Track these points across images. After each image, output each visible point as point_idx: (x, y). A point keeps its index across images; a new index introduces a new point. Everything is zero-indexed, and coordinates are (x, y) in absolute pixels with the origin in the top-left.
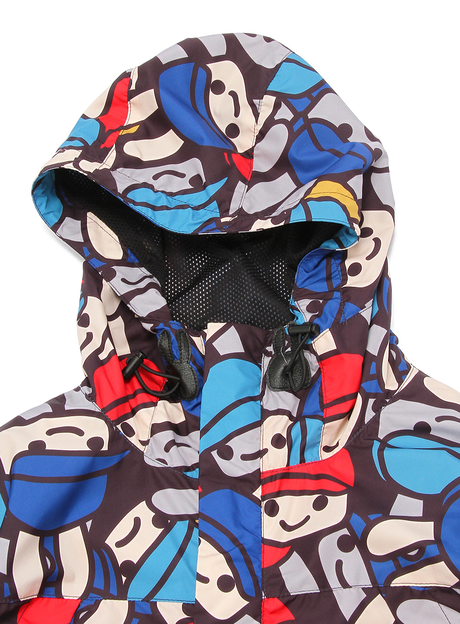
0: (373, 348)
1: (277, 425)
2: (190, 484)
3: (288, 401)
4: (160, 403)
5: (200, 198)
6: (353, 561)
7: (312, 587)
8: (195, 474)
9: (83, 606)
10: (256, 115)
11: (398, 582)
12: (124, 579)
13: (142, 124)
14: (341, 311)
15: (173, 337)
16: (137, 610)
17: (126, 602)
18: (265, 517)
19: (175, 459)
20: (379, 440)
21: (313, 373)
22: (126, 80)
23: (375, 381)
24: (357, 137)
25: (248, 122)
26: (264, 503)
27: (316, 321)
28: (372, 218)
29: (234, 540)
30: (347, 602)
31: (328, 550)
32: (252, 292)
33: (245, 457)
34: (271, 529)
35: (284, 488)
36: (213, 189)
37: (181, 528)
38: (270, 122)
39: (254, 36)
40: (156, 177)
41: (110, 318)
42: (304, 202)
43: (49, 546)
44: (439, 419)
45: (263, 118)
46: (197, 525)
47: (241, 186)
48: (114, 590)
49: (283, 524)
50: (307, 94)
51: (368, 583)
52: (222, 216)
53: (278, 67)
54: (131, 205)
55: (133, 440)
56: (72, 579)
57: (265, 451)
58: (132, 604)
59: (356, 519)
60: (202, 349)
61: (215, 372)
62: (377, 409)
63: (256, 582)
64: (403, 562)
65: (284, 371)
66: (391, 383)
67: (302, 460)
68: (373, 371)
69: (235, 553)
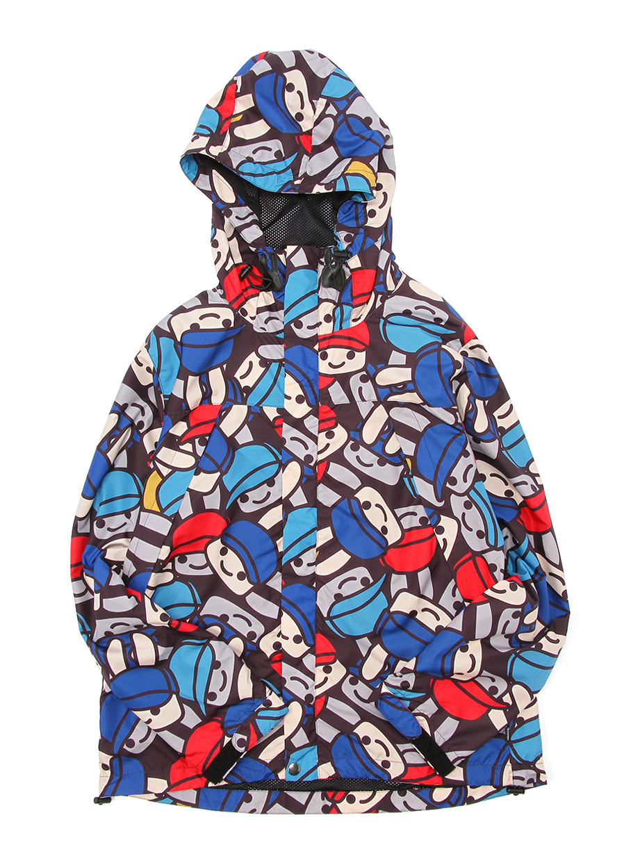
0: (382, 265)
1: (326, 308)
2: (279, 342)
3: (333, 293)
4: (261, 293)
5: (281, 166)
6: (368, 388)
7: (346, 401)
8: (281, 336)
9: (223, 408)
10: (314, 110)
11: (391, 399)
12: (245, 395)
13: (244, 113)
14: (364, 243)
15: (268, 257)
16: (252, 410)
17: (246, 407)
18: (320, 360)
19: (270, 328)
20: (383, 318)
21: (347, 277)
22: (233, 85)
23: (382, 285)
24: (375, 126)
25: (309, 113)
26: (319, 353)
27: (350, 249)
28: (383, 178)
29: (304, 375)
30: (364, 409)
31: (355, 382)
32: (312, 225)
33: (309, 328)
34: (323, 367)
35: (331, 344)
36: (289, 161)
37: (275, 367)
38: (323, 116)
39: (312, 52)
40: (254, 152)
41: (229, 239)
42: (343, 175)
43: (204, 380)
44: (417, 308)
45: (318, 112)
46: (283, 365)
47: (305, 158)
48: (239, 400)
49: (330, 364)
50: (346, 98)
51: (376, 399)
52: (295, 180)
53: (328, 77)
54: (241, 176)
55: (247, 318)
56: (217, 394)
57: (321, 323)
58: (249, 407)
59: (370, 367)
60: (284, 262)
61: (292, 277)
62: (383, 301)
63: (316, 398)
64: (394, 390)
65: (331, 276)
66: (391, 286)
67: (341, 328)
68: (381, 279)
69: (305, 382)
